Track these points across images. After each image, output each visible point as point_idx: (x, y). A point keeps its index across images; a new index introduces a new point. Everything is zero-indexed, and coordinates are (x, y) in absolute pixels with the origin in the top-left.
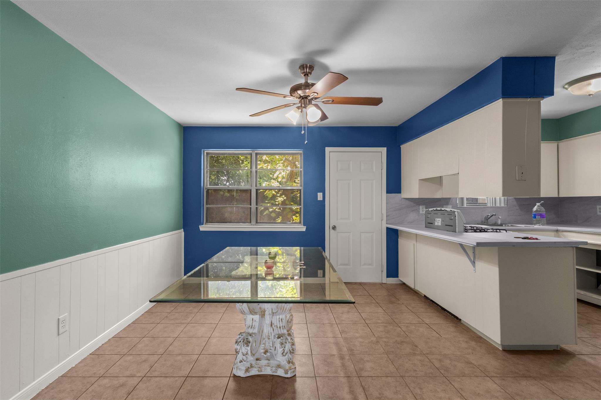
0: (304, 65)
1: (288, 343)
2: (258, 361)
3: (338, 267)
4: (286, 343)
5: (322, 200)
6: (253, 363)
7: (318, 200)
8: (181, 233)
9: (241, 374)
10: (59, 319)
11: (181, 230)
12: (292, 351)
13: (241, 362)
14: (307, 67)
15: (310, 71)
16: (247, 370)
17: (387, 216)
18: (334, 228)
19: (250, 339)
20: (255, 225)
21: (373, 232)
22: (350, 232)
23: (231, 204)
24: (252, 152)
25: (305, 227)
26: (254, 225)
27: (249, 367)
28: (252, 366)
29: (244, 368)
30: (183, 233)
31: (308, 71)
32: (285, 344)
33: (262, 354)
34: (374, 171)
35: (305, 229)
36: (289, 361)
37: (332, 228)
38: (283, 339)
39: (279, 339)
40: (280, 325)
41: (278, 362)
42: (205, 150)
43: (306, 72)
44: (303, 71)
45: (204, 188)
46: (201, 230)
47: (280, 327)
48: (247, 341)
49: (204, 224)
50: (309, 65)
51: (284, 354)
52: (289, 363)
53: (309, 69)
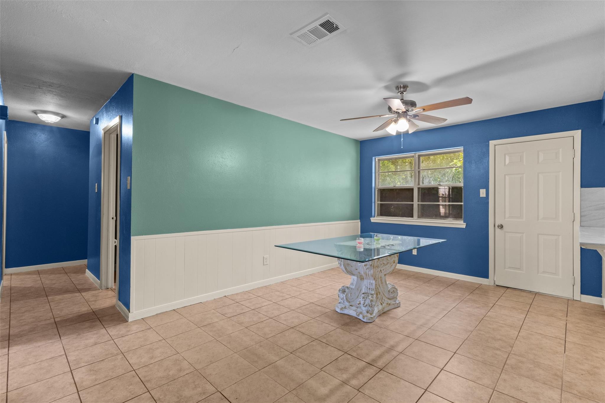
0: (398, 86)
1: (368, 298)
2: (351, 307)
3: (506, 270)
4: (367, 298)
5: (485, 196)
6: (347, 306)
7: (481, 196)
8: (358, 223)
9: (338, 310)
10: (264, 257)
11: (358, 220)
12: (371, 305)
13: (340, 303)
14: (401, 87)
15: (404, 90)
16: (342, 309)
17: (581, 216)
18: (501, 227)
19: (347, 290)
20: (417, 220)
21: (559, 236)
22: (523, 233)
23: (397, 201)
24: (414, 154)
25: (465, 224)
26: (415, 220)
27: (343, 308)
28: (345, 308)
29: (340, 307)
30: (360, 223)
31: (402, 90)
32: (365, 298)
33: (357, 304)
34: (561, 161)
35: (465, 225)
36: (368, 311)
37: (497, 227)
38: (365, 295)
39: (363, 295)
40: (370, 287)
41: (362, 311)
42: (377, 157)
43: (401, 91)
44: (398, 91)
45: (376, 188)
46: (372, 221)
47: (370, 289)
48: (344, 291)
49: (376, 216)
50: (403, 85)
51: (365, 305)
52: (368, 313)
53: (403, 89)
